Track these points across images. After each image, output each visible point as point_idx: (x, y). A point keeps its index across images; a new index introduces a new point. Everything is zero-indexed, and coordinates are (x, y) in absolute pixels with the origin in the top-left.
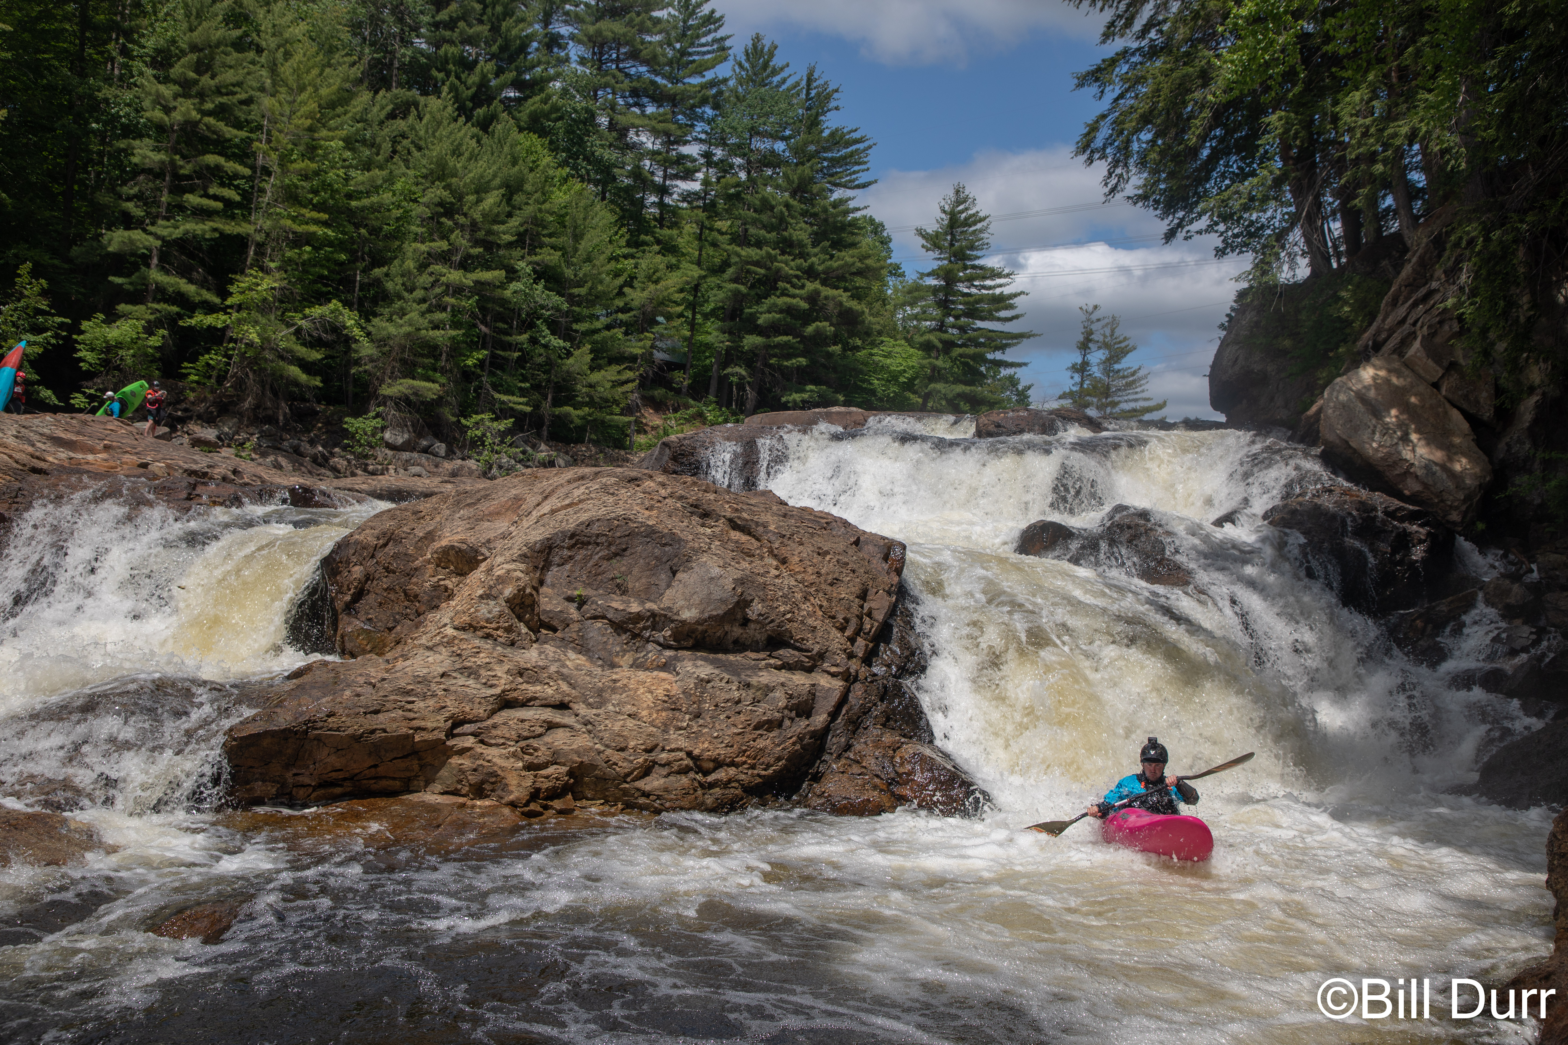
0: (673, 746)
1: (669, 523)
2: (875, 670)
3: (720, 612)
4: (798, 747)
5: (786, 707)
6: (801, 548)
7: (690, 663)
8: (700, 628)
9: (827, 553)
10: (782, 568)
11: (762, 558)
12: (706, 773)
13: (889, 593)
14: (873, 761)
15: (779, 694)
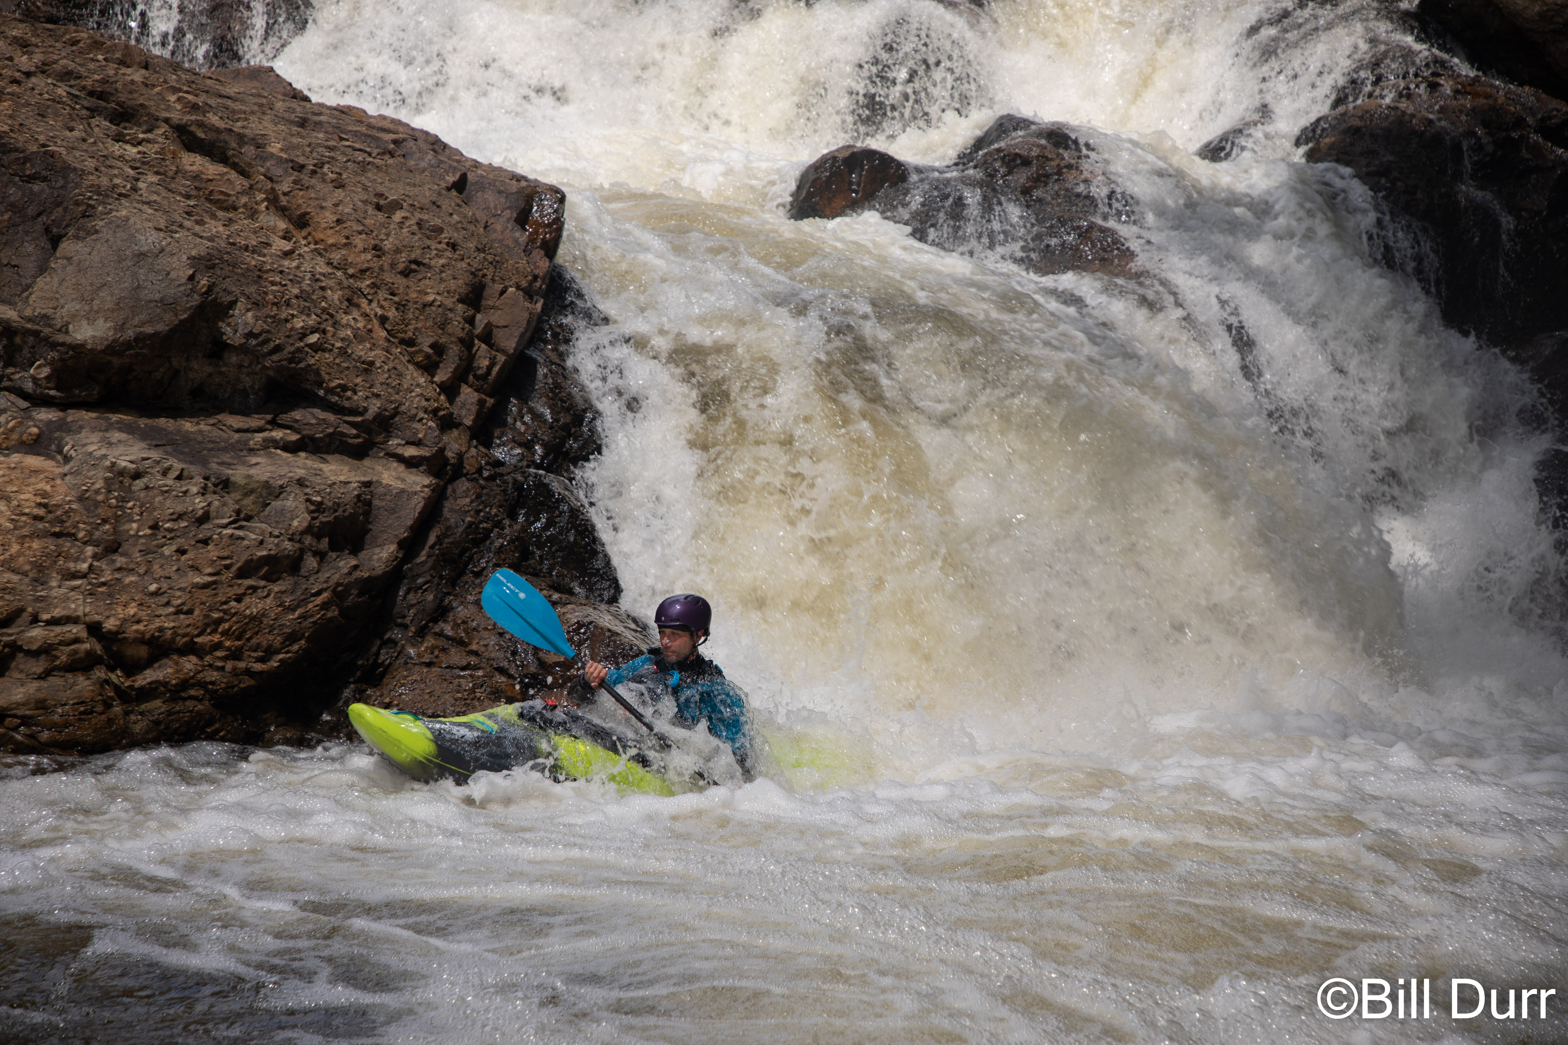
0: (57, 612)
1: (41, 131)
2: (499, 453)
3: (161, 327)
4: (333, 612)
5: (308, 530)
6: (339, 194)
7: (95, 437)
8: (116, 361)
9: (396, 206)
10: (299, 235)
11: (253, 214)
12: (132, 668)
13: (529, 293)
14: (493, 640)
15: (292, 502)
